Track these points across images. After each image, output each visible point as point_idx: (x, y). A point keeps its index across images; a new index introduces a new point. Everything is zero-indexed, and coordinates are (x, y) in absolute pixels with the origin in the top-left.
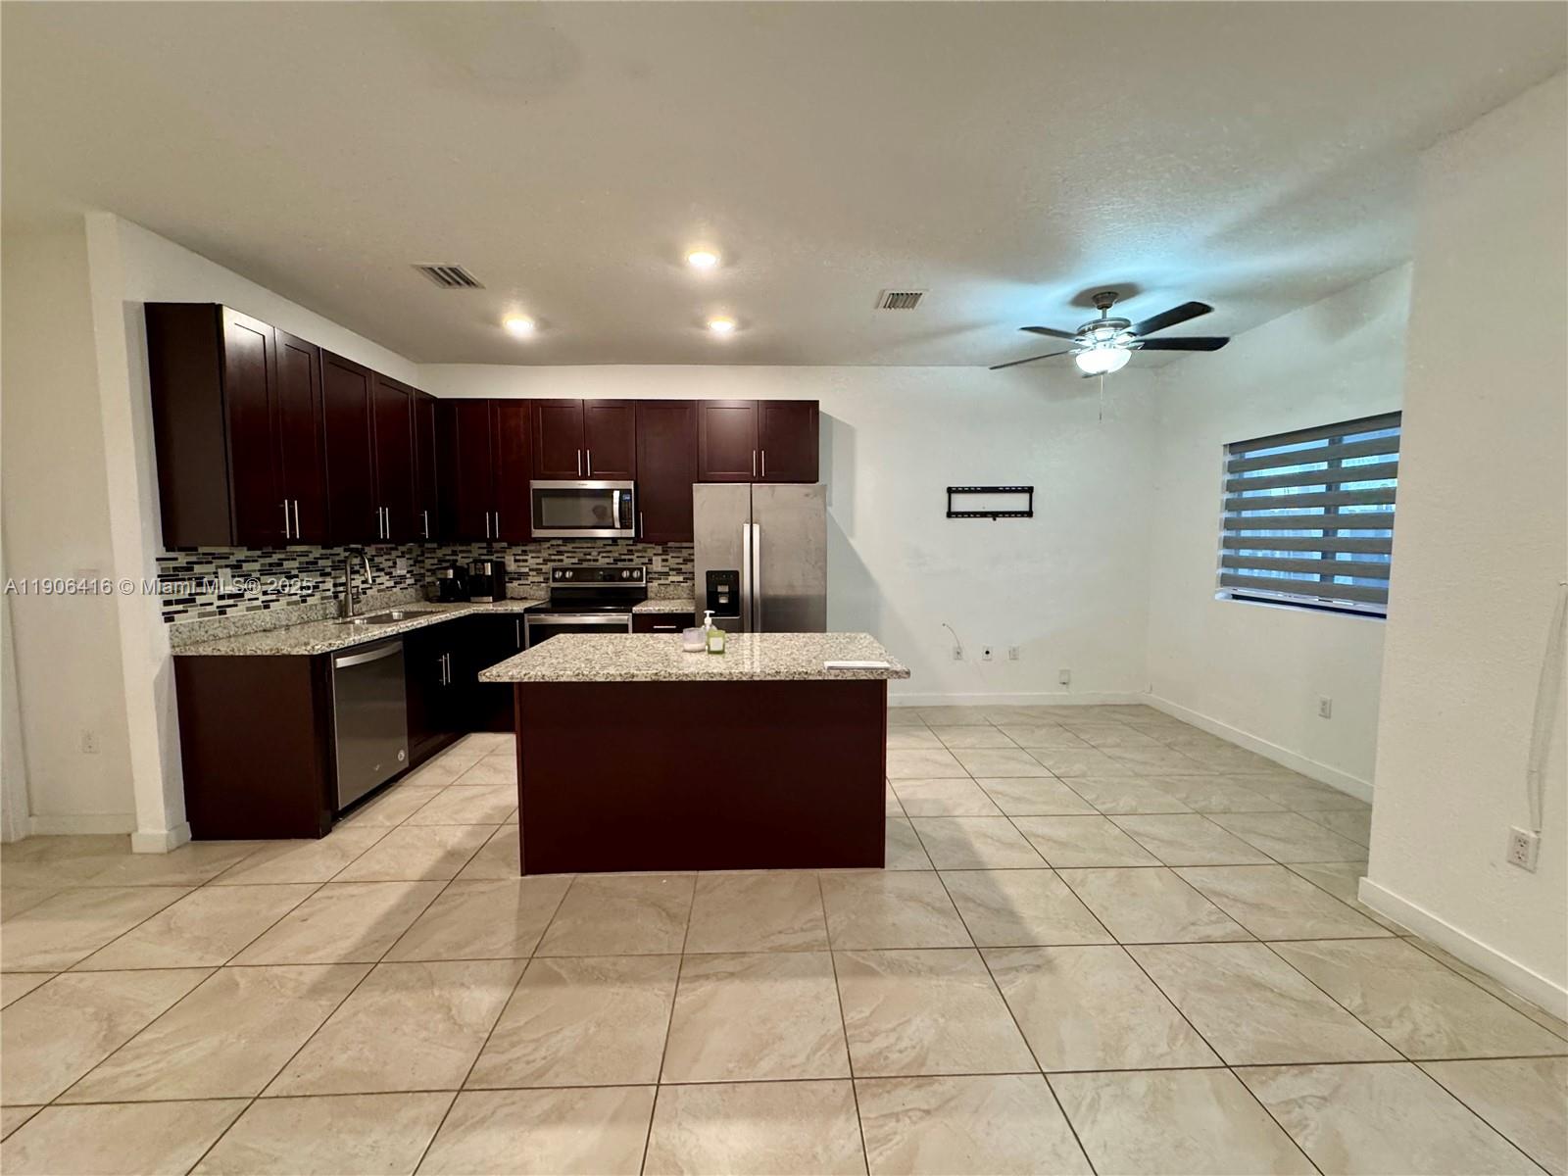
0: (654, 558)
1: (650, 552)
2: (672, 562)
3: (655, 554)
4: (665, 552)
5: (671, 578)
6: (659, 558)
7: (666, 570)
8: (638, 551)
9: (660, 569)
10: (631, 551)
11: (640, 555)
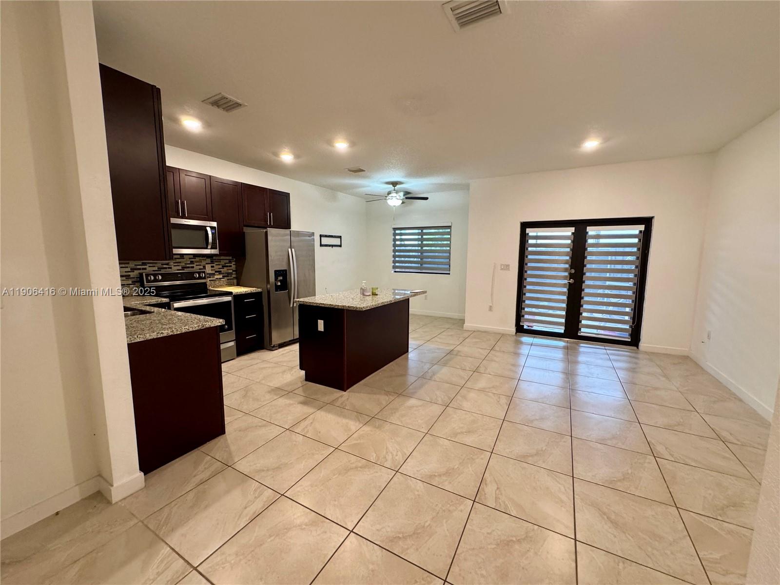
0: (207, 266)
1: (203, 263)
2: (216, 268)
3: (207, 264)
4: (212, 262)
5: (216, 277)
6: (210, 265)
7: (214, 272)
8: (197, 262)
9: (210, 272)
10: (193, 262)
11: (198, 264)
